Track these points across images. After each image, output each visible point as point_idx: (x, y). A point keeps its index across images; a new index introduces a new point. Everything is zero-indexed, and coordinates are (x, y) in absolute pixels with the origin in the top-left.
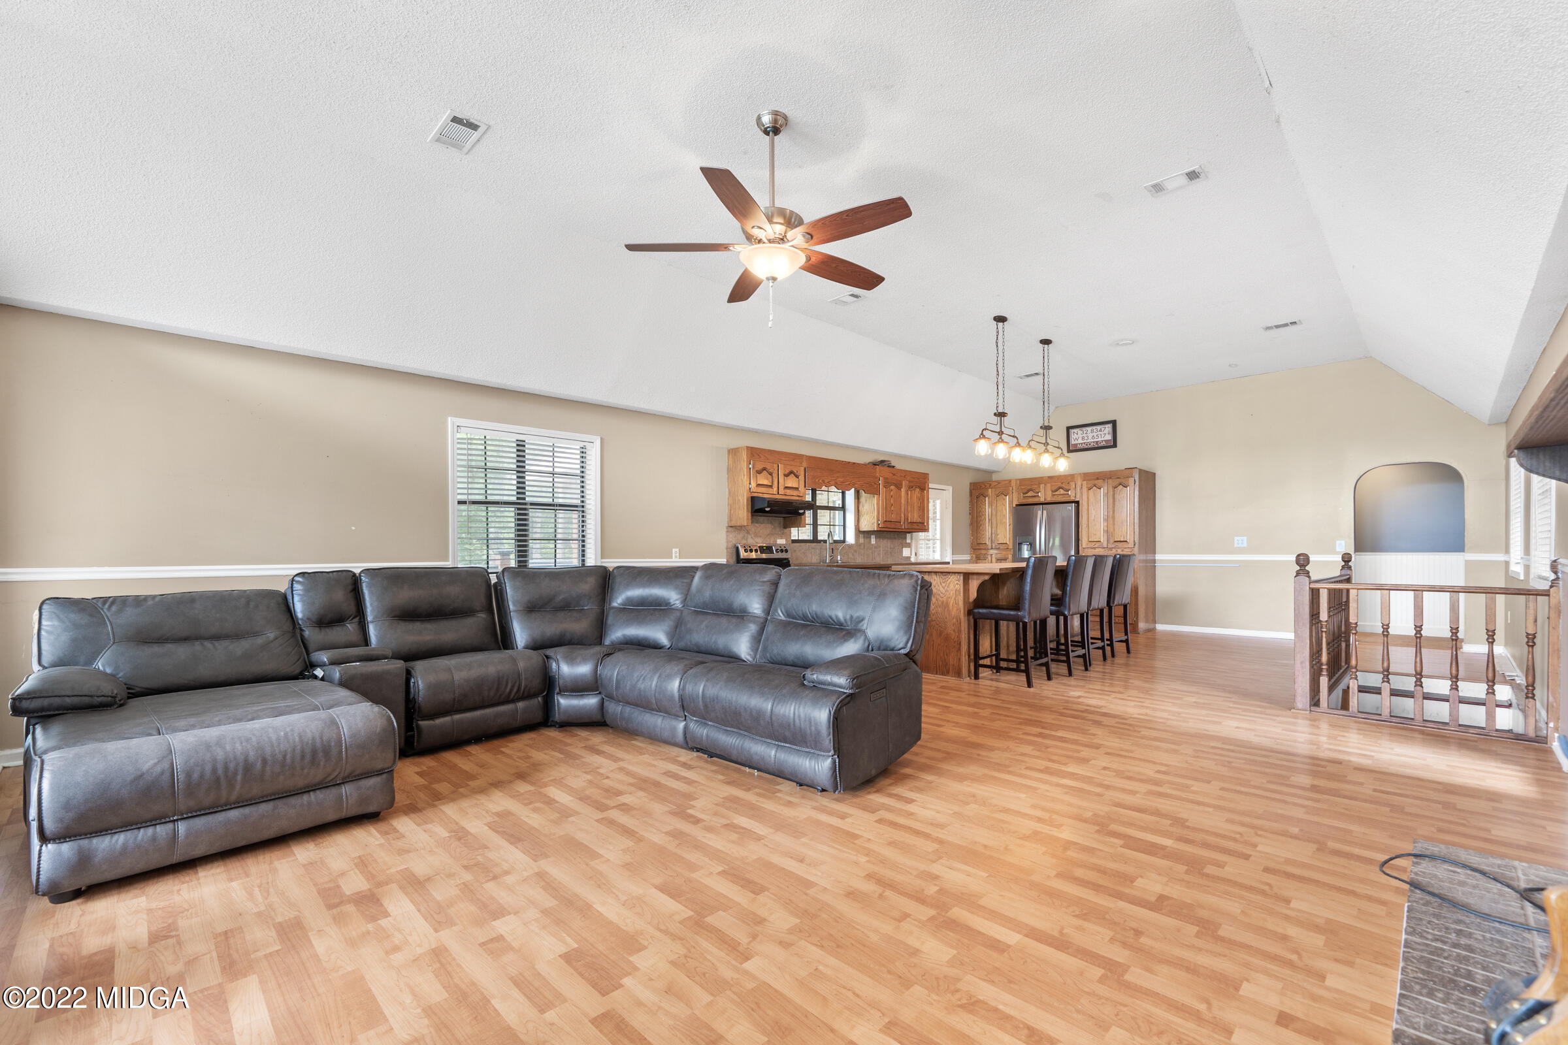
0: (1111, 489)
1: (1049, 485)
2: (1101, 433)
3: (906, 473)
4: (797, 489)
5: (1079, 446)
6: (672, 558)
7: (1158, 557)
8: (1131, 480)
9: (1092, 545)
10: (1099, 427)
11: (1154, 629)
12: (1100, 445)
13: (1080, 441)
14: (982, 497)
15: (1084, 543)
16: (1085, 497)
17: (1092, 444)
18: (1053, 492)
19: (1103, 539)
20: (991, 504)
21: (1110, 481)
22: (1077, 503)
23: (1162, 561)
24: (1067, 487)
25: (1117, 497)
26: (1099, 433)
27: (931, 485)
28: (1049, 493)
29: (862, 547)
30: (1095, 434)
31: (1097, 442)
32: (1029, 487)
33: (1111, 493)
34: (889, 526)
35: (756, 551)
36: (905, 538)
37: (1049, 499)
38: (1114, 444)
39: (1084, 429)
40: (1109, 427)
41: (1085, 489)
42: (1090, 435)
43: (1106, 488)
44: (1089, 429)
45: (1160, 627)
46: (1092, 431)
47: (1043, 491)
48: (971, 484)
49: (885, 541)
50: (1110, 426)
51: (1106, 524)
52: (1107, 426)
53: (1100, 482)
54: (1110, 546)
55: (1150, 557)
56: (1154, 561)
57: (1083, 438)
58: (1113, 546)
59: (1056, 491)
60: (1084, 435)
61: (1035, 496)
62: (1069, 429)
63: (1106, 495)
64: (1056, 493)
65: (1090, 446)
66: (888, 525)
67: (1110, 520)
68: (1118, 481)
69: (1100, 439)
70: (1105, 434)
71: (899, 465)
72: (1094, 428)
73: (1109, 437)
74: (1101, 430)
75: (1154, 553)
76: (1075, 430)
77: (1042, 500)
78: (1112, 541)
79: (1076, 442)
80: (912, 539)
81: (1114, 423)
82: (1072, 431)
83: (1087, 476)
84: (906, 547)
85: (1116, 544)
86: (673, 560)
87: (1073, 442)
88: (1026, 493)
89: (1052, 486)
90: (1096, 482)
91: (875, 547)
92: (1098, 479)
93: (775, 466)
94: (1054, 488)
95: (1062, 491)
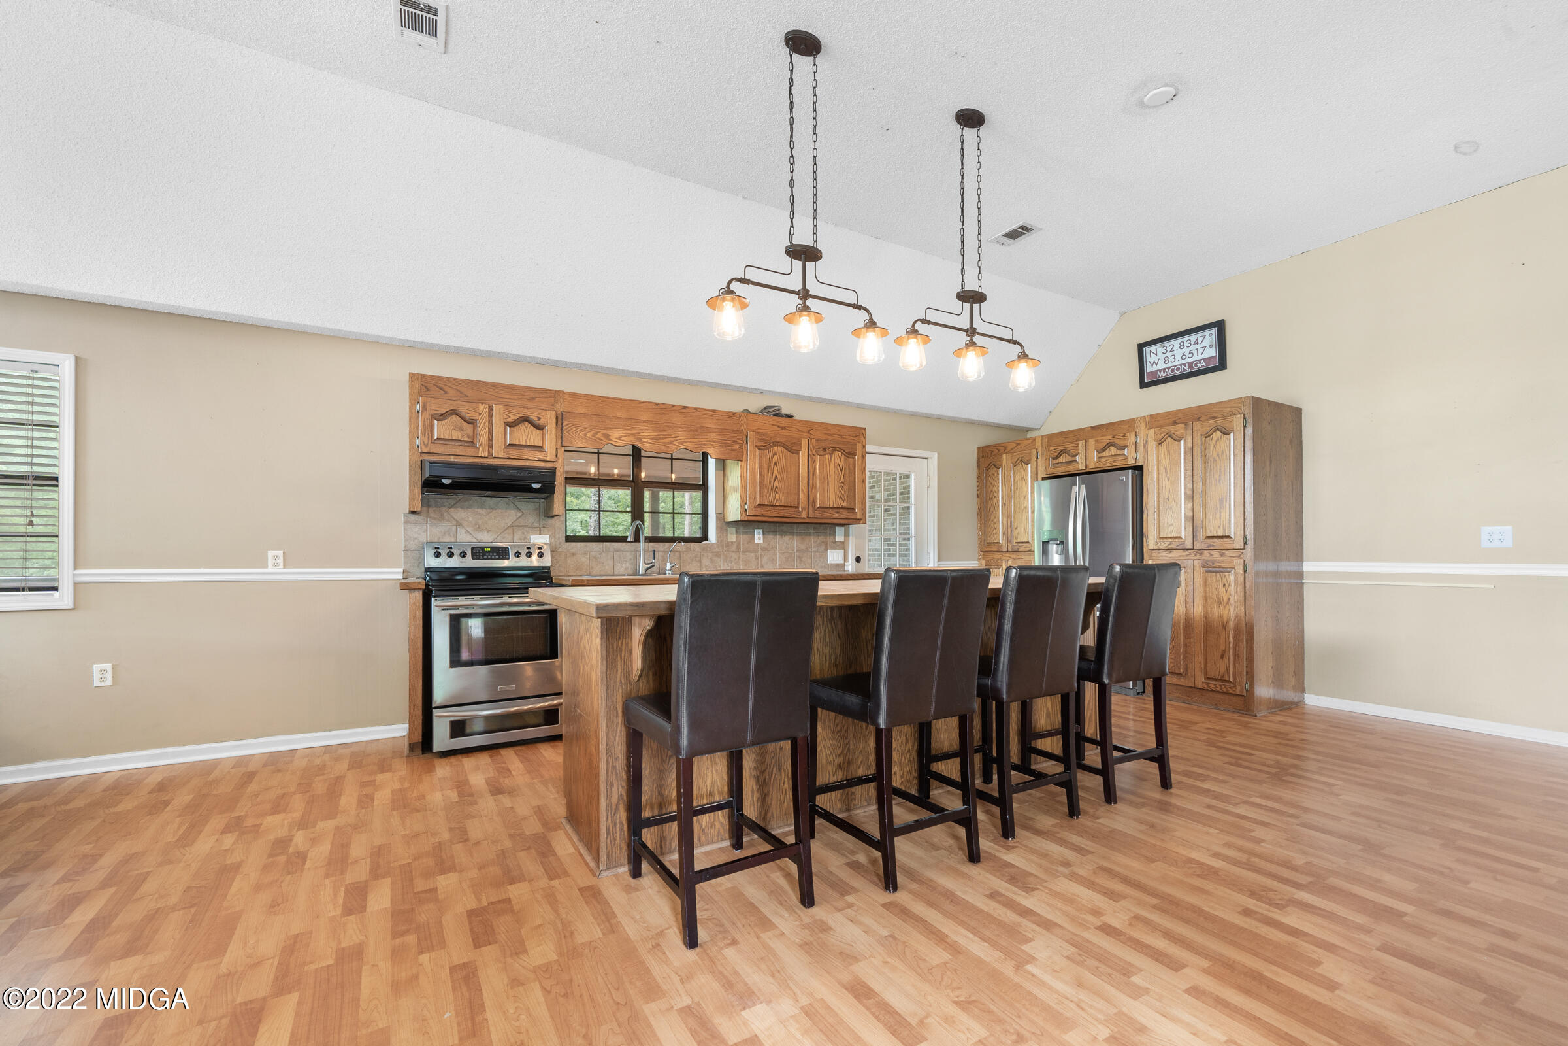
0: (1199, 440)
1: (1092, 442)
2: (1199, 346)
3: (811, 427)
4: (540, 448)
5: (1160, 375)
6: (266, 566)
7: (1308, 566)
8: (1238, 421)
9: (1164, 544)
10: (1193, 338)
11: (1300, 704)
12: (1196, 368)
13: (1161, 366)
14: (993, 469)
15: (1151, 541)
16: (1152, 458)
17: (1182, 369)
18: (1098, 452)
19: (1184, 533)
20: (1006, 480)
21: (1197, 425)
22: (1140, 469)
23: (1317, 575)
24: (1122, 443)
25: (1212, 454)
26: (1193, 347)
27: (869, 448)
28: (1093, 456)
29: (734, 547)
30: (1187, 350)
31: (1190, 364)
32: (1061, 448)
33: (1199, 449)
34: (770, 513)
35: (463, 555)
36: (834, 534)
37: (1092, 466)
38: (1221, 363)
39: (1167, 344)
40: (1211, 336)
41: (1152, 444)
42: (1178, 353)
43: (1190, 439)
44: (1176, 342)
45: (1312, 700)
46: (1182, 346)
47: (1082, 451)
48: (979, 448)
49: (786, 538)
50: (1213, 332)
51: (1190, 505)
52: (1207, 333)
53: (1178, 429)
54: (1198, 546)
55: (1286, 566)
56: (1300, 574)
57: (1166, 360)
58: (1204, 546)
59: (1104, 450)
60: (1169, 354)
61: (1070, 462)
62: (1141, 347)
63: (1191, 451)
64: (1105, 454)
65: (1178, 373)
66: (767, 511)
67: (1199, 498)
68: (1213, 423)
69: (1195, 358)
70: (1204, 348)
71: (803, 413)
72: (1185, 339)
73: (1212, 352)
74: (1197, 342)
75: (1299, 557)
76: (1153, 348)
77: (1082, 467)
78: (1201, 537)
79: (1155, 368)
80: (847, 535)
81: (1220, 326)
82: (1147, 350)
83: (1154, 421)
84: (834, 548)
85: (1210, 541)
86: (270, 569)
87: (1149, 369)
88: (1057, 457)
89: (1097, 442)
90: (1172, 429)
91: (764, 549)
92: (1175, 423)
93: (484, 409)
94: (1101, 446)
95: (1113, 450)
